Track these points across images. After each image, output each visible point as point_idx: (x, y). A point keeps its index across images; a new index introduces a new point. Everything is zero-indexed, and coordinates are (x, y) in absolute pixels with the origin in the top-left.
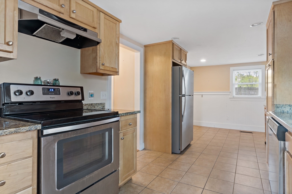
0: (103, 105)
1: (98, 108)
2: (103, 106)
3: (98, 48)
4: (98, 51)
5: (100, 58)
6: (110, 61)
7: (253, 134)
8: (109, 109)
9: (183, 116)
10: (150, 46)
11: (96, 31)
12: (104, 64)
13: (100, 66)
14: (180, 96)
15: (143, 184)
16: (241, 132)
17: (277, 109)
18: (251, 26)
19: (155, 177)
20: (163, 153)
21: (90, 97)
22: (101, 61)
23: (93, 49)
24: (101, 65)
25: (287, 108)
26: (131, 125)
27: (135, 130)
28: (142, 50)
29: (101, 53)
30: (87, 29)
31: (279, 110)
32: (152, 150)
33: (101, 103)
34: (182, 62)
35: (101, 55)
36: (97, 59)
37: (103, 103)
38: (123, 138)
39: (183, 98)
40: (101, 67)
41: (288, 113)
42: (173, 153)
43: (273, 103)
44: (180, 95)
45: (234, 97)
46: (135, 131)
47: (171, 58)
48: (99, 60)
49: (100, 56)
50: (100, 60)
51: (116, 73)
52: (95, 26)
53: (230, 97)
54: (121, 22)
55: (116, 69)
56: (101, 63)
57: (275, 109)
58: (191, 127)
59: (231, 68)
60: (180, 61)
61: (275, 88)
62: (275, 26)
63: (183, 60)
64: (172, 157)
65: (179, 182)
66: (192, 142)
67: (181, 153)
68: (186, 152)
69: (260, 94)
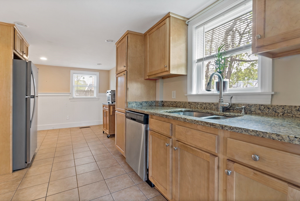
7: (91, 128)
9: (31, 121)
14: (26, 97)
16: (81, 128)
18: (106, 41)
25: (134, 104)
31: (130, 105)
34: (24, 56)
39: (32, 100)
41: (135, 107)
42: (15, 170)
44: (27, 96)
45: (73, 98)
47: (12, 48)
53: (70, 98)
57: (128, 105)
58: (36, 132)
59: (71, 71)
60: (22, 54)
61: (128, 91)
62: (128, 47)
63: (25, 54)
64: (15, 176)
65: (46, 197)
66: (37, 149)
67: (28, 165)
68: (34, 163)
69: (95, 95)
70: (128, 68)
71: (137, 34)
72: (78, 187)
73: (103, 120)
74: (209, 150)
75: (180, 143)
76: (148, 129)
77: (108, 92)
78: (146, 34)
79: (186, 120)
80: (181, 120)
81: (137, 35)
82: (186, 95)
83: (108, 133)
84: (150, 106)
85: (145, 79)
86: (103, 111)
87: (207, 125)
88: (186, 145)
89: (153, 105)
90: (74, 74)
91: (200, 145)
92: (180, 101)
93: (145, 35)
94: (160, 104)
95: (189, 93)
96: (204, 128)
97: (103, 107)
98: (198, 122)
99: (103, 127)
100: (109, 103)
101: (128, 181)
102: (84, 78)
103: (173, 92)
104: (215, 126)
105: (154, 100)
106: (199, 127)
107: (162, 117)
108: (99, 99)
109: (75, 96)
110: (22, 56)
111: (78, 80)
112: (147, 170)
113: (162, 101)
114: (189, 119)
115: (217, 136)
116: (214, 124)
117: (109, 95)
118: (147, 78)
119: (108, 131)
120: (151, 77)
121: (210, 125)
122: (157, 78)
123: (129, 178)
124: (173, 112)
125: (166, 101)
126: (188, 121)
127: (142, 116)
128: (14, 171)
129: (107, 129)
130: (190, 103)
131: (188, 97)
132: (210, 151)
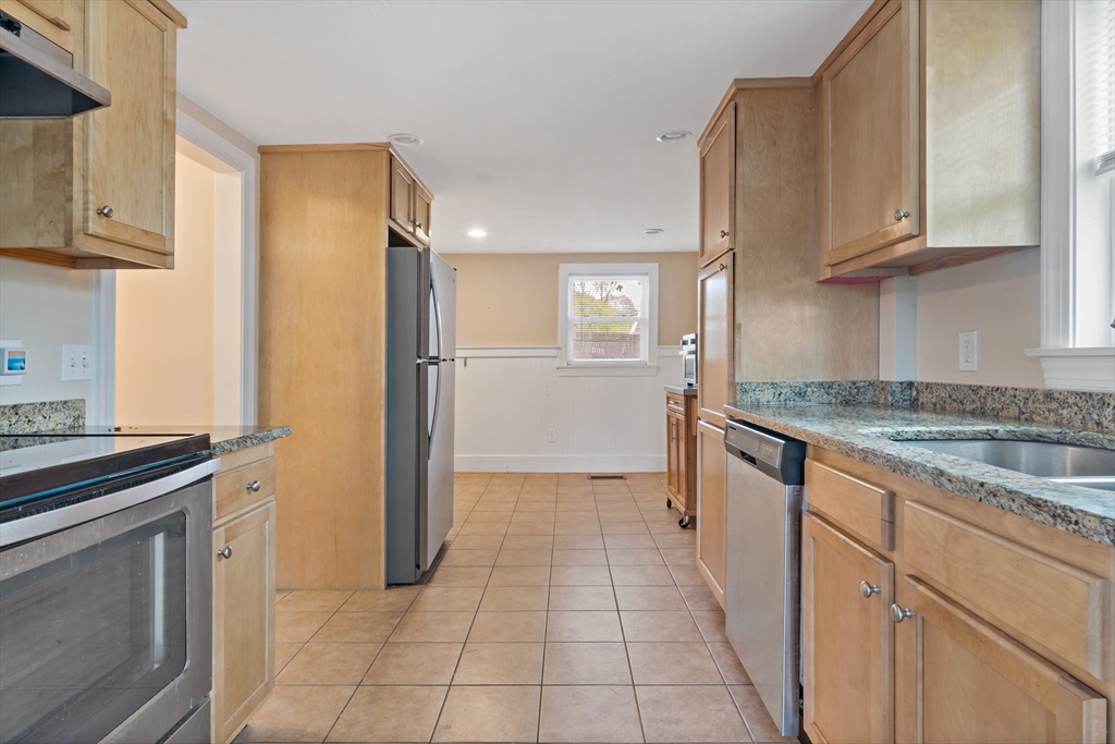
0: (74, 407)
1: (51, 425)
2: (76, 414)
3: (77, 132)
4: (76, 146)
5: (85, 178)
6: (137, 201)
7: (628, 482)
8: (118, 429)
9: (429, 438)
10: (289, 153)
11: (69, 41)
12: (110, 210)
13: (86, 219)
14: (419, 361)
15: (309, 730)
16: (593, 478)
17: (744, 397)
18: (659, 139)
19: (349, 691)
20: (351, 593)
21: (6, 371)
22: (91, 197)
23: (37, 131)
24: (91, 213)
25: (766, 392)
26: (256, 490)
27: (268, 509)
28: (253, 163)
29: (91, 156)
30: (18, 22)
31: (747, 399)
32: (298, 590)
33: (65, 402)
34: (417, 233)
35: (91, 164)
36: (70, 183)
37: (73, 402)
38: (230, 550)
39: (432, 369)
40: (91, 224)
41: (768, 407)
42: (392, 585)
43: (731, 380)
44: (420, 357)
45: (569, 366)
46: (268, 514)
47: (384, 214)
48: (81, 188)
49: (86, 168)
50: (86, 192)
51: (162, 257)
52: (62, 19)
53: (558, 365)
54: (184, 27)
55: (162, 238)
56: (91, 206)
57: (738, 397)
58: (448, 477)
59: (562, 266)
60: (411, 229)
61: (737, 335)
62: (738, 151)
63: (420, 226)
64: (390, 600)
65: (450, 685)
66: (452, 531)
67: (424, 578)
68: (439, 573)
69: (643, 355)
70: (740, 236)
71: (781, 84)
72: (542, 685)
73: (666, 455)
74: (1053, 652)
75: (921, 588)
76: (804, 508)
77: (685, 343)
78: (822, 77)
79: (943, 479)
80: (923, 476)
81: (779, 89)
82: (1029, 352)
83: (683, 509)
84: (847, 403)
85: (819, 282)
86: (668, 417)
87: (1037, 517)
88: (950, 607)
89: (861, 398)
90: (572, 278)
91: (1012, 620)
92: (997, 385)
93: (816, 81)
94: (898, 396)
95: (1050, 342)
96: (1033, 531)
97: (668, 403)
98: (995, 495)
99: (666, 481)
100: (690, 385)
101: (724, 716)
102: (620, 287)
103: (963, 337)
104: (1077, 523)
105: (869, 379)
106: (1011, 524)
107: (849, 456)
108: (658, 368)
109: (574, 359)
110: (413, 235)
111: (604, 295)
112: (800, 692)
113: (911, 384)
114: (957, 479)
115: (1098, 583)
116: (1070, 514)
117: (690, 353)
118: (828, 274)
119: (683, 500)
120: (843, 271)
121: (1054, 516)
122: (880, 273)
123: (731, 707)
124: (938, 436)
125: (928, 385)
126: (949, 486)
127: (776, 445)
128: (389, 585)
129: (679, 492)
130: (1056, 395)
131: (1044, 363)
132: (1059, 656)
